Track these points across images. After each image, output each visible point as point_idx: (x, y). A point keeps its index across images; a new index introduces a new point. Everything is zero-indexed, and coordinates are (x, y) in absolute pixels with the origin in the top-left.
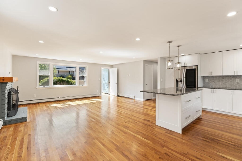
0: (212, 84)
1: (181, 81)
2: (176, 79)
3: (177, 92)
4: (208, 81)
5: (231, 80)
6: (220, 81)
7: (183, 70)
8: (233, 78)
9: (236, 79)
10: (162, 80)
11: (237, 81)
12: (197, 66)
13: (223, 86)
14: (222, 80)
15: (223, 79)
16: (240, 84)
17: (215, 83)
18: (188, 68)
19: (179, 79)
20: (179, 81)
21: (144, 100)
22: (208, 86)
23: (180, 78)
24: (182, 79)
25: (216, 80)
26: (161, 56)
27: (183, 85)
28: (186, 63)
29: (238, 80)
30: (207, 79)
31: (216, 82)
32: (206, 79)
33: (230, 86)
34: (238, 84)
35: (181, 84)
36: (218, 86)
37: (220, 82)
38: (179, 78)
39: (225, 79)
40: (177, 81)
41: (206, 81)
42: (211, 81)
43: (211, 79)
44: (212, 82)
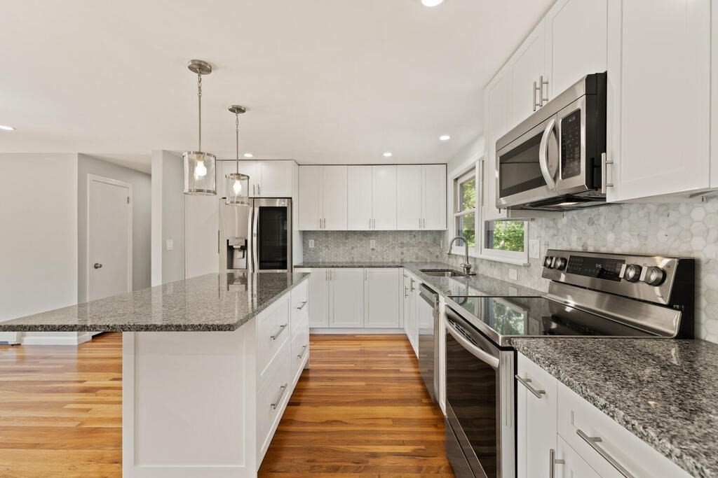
0: (324, 255)
1: (244, 248)
2: (228, 241)
3: (230, 286)
4: (315, 245)
5: (361, 243)
6: (341, 245)
7: (252, 208)
8: (365, 238)
9: (370, 239)
10: (170, 245)
11: (373, 243)
12: (291, 198)
13: (347, 259)
14: (346, 243)
15: (347, 241)
16: (377, 251)
17: (329, 251)
18: (264, 204)
19: (237, 241)
20: (238, 249)
21: (78, 340)
22: (315, 261)
23: (241, 238)
24: (246, 241)
25: (332, 243)
26: (165, 149)
27: (248, 262)
28: (259, 188)
29: (374, 241)
30: (313, 241)
31: (332, 247)
32: (310, 241)
33: (359, 259)
34: (374, 252)
35: (244, 257)
36: (336, 258)
37: (341, 248)
38: (237, 238)
39: (350, 240)
40: (231, 249)
41: (310, 247)
42: (320, 247)
43: (320, 240)
44: (324, 248)
